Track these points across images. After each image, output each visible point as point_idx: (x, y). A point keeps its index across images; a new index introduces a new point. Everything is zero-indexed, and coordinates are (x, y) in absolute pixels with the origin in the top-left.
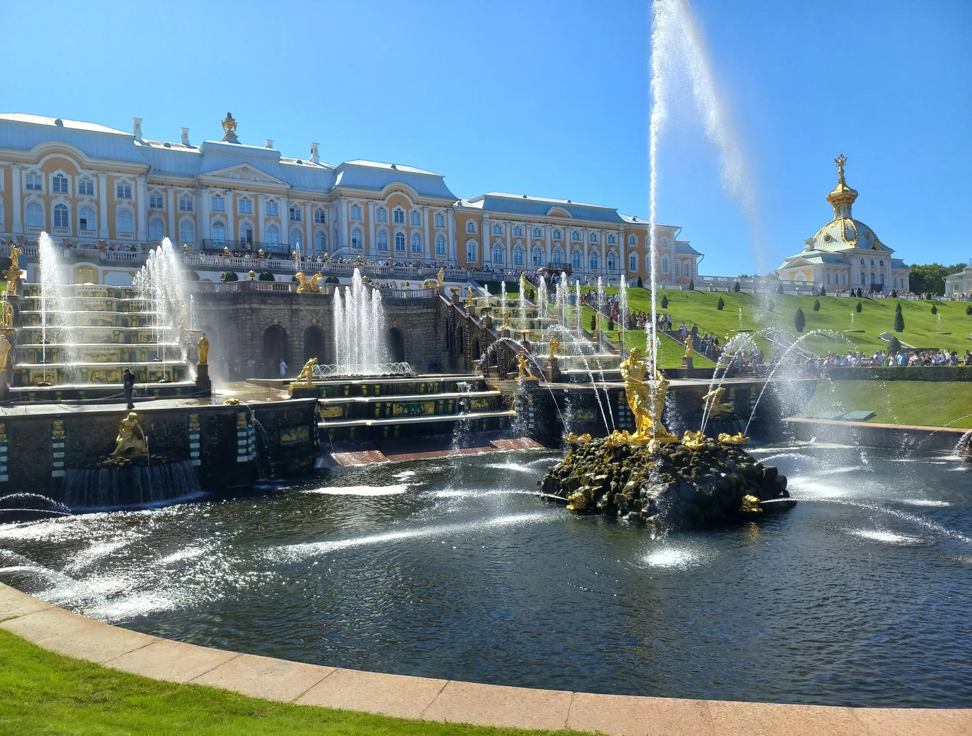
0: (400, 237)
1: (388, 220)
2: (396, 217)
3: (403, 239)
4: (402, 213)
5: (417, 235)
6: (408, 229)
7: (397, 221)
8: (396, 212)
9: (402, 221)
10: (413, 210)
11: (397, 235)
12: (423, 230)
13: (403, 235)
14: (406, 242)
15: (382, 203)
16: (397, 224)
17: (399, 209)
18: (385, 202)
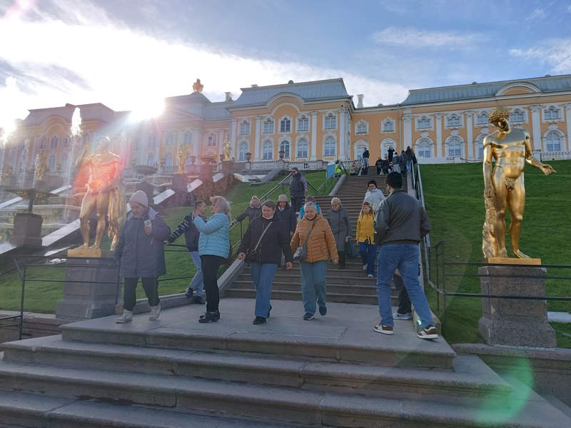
0: (285, 145)
1: (274, 131)
2: (282, 126)
3: (288, 147)
4: (289, 122)
5: (302, 139)
6: (293, 136)
7: (282, 130)
8: (283, 122)
9: (288, 129)
10: (300, 117)
11: (282, 143)
12: (310, 135)
13: (288, 143)
14: (290, 148)
15: (268, 116)
16: (283, 133)
17: (286, 119)
18: (273, 114)
